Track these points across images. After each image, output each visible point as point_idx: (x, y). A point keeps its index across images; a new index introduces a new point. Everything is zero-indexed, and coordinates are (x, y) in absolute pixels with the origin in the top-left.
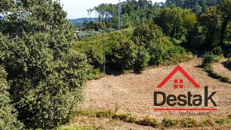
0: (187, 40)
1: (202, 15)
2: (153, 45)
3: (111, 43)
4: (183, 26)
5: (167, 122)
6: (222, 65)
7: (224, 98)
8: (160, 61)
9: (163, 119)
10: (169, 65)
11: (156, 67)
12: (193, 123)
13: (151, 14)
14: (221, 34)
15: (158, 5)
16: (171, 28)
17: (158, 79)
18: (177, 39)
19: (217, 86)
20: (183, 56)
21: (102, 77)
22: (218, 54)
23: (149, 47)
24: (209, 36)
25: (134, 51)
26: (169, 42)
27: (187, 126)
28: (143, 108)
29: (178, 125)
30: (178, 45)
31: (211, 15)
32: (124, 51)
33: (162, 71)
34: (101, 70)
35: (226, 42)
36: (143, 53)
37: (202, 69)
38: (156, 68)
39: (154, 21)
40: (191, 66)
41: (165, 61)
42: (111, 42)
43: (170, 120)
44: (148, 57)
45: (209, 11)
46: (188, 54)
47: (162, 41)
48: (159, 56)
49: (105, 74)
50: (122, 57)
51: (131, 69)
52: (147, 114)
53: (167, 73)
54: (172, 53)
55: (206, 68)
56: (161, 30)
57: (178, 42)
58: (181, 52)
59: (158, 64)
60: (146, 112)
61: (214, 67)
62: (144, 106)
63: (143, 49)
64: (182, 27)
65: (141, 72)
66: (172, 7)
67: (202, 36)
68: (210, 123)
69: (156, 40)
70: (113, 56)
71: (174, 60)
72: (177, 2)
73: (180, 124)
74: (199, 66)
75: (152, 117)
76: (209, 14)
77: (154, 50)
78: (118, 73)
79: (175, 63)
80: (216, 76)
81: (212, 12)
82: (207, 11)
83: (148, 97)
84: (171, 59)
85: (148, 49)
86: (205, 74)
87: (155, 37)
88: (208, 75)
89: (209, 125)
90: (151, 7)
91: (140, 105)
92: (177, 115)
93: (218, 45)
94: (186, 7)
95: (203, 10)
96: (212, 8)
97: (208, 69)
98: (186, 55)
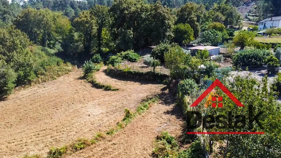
0: (62, 48)
1: (76, 20)
2: (17, 57)
4: (56, 32)
5: (54, 153)
6: (104, 74)
7: (110, 107)
8: (33, 78)
9: (48, 151)
10: (45, 81)
11: (27, 87)
12: (84, 143)
13: (8, 15)
14: (98, 41)
15: (17, 3)
16: (41, 34)
17: (33, 102)
18: (51, 49)
19: (102, 96)
20: (61, 69)
22: (98, 63)
23: (13, 61)
24: (86, 43)
26: (40, 52)
27: (79, 149)
28: (17, 146)
29: (68, 152)
30: (53, 55)
31: (85, 20)
33: (38, 91)
35: (104, 49)
36: (4, 70)
37: (85, 80)
38: (29, 88)
39: (14, 24)
40: (72, 79)
41: (39, 77)
43: (57, 149)
44: (13, 75)
45: (83, 16)
46: (67, 65)
47: (31, 51)
48: (29, 72)
52: (25, 153)
53: (44, 92)
54: (47, 65)
55: (88, 79)
56: (27, 37)
57: (52, 51)
58: (58, 63)
59: (30, 82)
60: (24, 150)
61: (96, 76)
62: (19, 143)
63: (4, 64)
64: (54, 34)
65: (5, 98)
66: (38, 8)
67: (79, 43)
68: (102, 137)
69: (22, 51)
71: (51, 74)
72: (44, 2)
73: (71, 149)
74: (81, 78)
75: (33, 153)
76: (83, 19)
77: (21, 65)
79: (52, 77)
80: (99, 86)
81: (86, 17)
82: (80, 15)
83: (22, 130)
84: (47, 73)
85: (12, 64)
86: (89, 85)
87: (19, 46)
88: (92, 86)
89: (101, 140)
90: (6, 5)
91: (13, 144)
92: (65, 140)
93: (97, 52)
94: (56, 9)
95: (76, 13)
96: (85, 12)
97: (91, 79)
98: (64, 67)
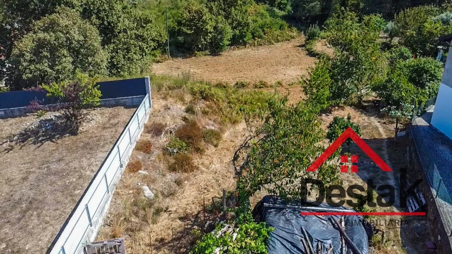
0: (292, 10)
3: (175, 14)
8: (248, 40)
10: (261, 45)
11: (241, 48)
18: (280, 10)
20: (282, 34)
21: (165, 59)
25: (210, 22)
26: (265, 12)
32: (195, 23)
33: (250, 52)
34: (162, 52)
36: (222, 26)
40: (290, 46)
41: (255, 40)
42: (174, 12)
44: (229, 32)
46: (291, 31)
48: (245, 33)
49: (170, 57)
50: (193, 31)
51: (206, 49)
54: (267, 28)
58: (280, 27)
59: (245, 44)
63: (222, 20)
65: (220, 54)
70: (180, 33)
71: (269, 38)
74: (300, 46)
77: (239, 24)
78: (188, 55)
79: (270, 42)
84: (265, 36)
85: (230, 21)
98: (287, 32)
